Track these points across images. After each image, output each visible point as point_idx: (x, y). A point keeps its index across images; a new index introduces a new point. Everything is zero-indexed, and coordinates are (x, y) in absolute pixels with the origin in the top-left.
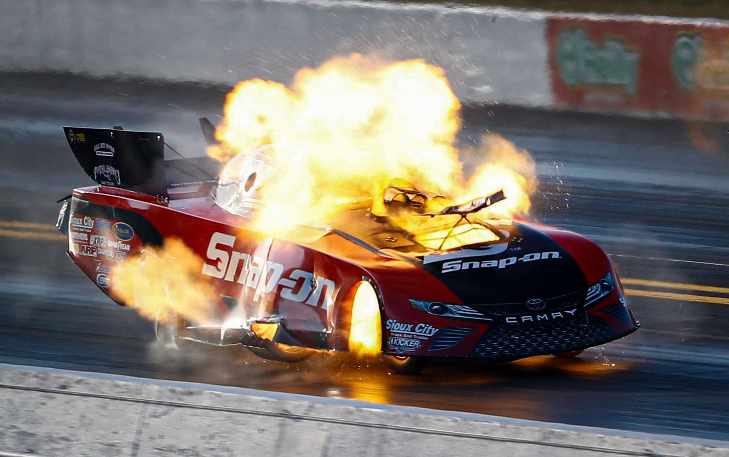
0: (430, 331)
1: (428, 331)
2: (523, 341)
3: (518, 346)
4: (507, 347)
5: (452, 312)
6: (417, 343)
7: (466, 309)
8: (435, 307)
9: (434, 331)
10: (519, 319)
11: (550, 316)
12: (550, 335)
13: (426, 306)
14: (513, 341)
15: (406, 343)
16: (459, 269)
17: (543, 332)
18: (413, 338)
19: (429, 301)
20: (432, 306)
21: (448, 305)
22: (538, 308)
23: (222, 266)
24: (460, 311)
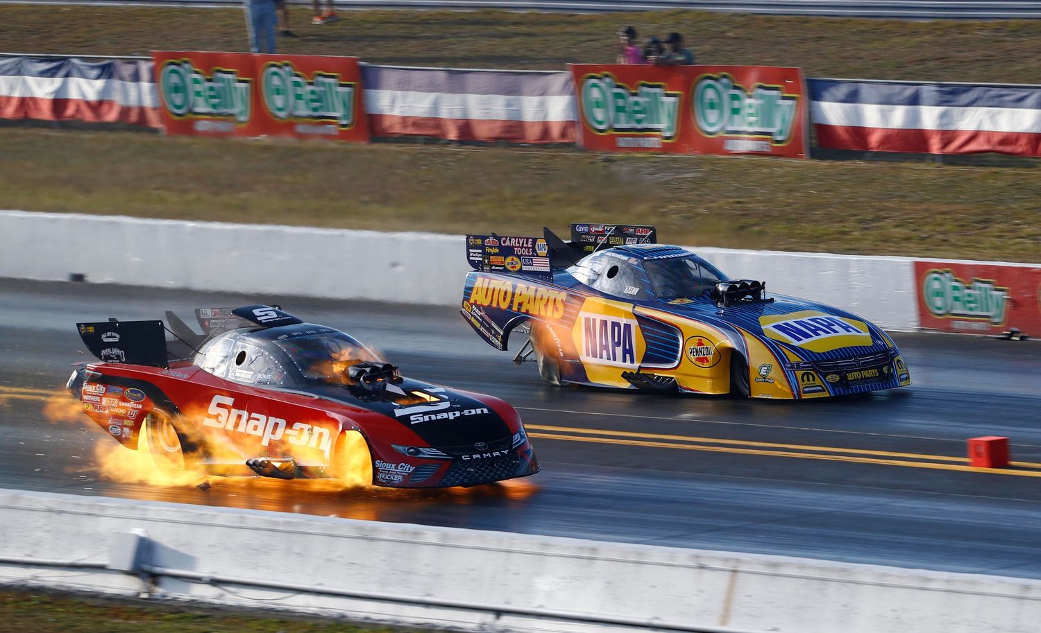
0: (409, 468)
1: (408, 469)
2: (477, 473)
3: (473, 476)
4: (465, 477)
5: (423, 454)
6: (400, 478)
7: (433, 451)
8: (411, 450)
9: (412, 469)
10: (471, 457)
11: (492, 455)
12: (494, 468)
13: (405, 450)
14: (469, 472)
15: (392, 477)
16: (422, 421)
17: (489, 466)
18: (397, 474)
19: (406, 446)
20: (408, 450)
21: (420, 449)
22: (483, 449)
23: (223, 419)
24: (428, 452)
